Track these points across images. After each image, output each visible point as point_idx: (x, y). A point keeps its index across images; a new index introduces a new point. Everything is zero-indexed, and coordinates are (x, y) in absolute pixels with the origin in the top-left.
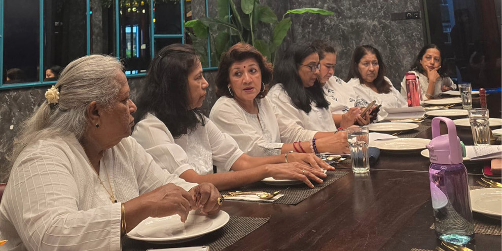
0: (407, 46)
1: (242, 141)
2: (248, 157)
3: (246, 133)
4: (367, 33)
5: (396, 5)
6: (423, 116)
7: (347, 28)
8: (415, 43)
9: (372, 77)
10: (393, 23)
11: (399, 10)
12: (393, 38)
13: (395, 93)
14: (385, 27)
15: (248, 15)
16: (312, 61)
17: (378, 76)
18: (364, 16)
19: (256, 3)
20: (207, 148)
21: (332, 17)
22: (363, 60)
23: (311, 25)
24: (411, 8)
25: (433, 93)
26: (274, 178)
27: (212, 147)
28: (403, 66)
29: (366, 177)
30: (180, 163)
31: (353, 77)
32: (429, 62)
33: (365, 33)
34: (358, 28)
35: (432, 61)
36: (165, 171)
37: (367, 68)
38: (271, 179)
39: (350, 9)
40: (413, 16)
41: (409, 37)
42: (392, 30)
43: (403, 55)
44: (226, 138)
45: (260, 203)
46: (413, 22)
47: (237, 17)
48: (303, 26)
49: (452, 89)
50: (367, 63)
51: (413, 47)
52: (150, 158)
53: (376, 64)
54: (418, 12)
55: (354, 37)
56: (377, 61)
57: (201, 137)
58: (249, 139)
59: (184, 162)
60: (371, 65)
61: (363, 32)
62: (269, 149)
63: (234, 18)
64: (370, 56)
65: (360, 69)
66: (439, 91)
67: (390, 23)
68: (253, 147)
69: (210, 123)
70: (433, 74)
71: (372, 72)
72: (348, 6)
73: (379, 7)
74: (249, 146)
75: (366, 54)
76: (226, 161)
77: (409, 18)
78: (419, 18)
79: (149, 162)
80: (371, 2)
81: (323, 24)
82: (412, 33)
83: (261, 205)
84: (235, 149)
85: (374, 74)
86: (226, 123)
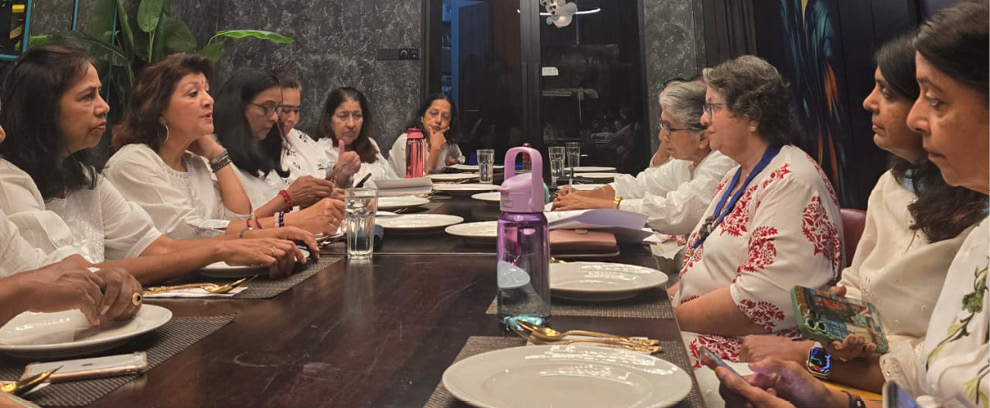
0: (395, 101)
1: (160, 215)
2: (170, 240)
3: (168, 202)
4: (338, 78)
5: (388, 37)
6: (430, 191)
7: (307, 69)
8: (406, 97)
9: (350, 137)
10: (379, 64)
11: (389, 45)
12: (377, 87)
13: (383, 163)
14: (366, 70)
15: (148, 33)
16: (269, 99)
17: (359, 137)
18: (337, 50)
19: (164, 15)
20: (97, 226)
21: (286, 49)
22: (339, 111)
23: (249, 62)
24: (407, 43)
25: (434, 167)
26: (227, 263)
27: (104, 225)
28: (385, 132)
29: (365, 265)
30: (59, 244)
31: (323, 137)
32: (434, 120)
33: (335, 77)
34: (325, 70)
35: (439, 118)
36: (38, 252)
37: (343, 123)
38: (221, 265)
39: (316, 39)
40: (410, 56)
41: (401, 88)
42: (376, 76)
43: (387, 113)
44: (132, 209)
45: (206, 301)
46: (408, 65)
47: (127, 35)
48: (235, 63)
49: (459, 163)
50: (346, 115)
51: (404, 104)
52: (13, 227)
53: (359, 116)
54: (417, 50)
55: (316, 83)
56: (360, 113)
57: (86, 207)
58: (171, 212)
59: (64, 242)
60: (351, 118)
61: (331, 75)
62: (204, 230)
63: (121, 37)
64: (351, 104)
65: (334, 123)
66: (442, 165)
67: (375, 63)
68: (175, 225)
69: (106, 185)
70: (437, 139)
71: (351, 129)
72: (314, 33)
73: (362, 38)
74: (170, 223)
75: (345, 101)
76: (130, 247)
77: (403, 57)
78: (417, 59)
79: (12, 232)
80: (351, 31)
81: (269, 60)
82: (405, 81)
83: (209, 303)
84: (149, 228)
85: (354, 132)
86: (133, 183)
